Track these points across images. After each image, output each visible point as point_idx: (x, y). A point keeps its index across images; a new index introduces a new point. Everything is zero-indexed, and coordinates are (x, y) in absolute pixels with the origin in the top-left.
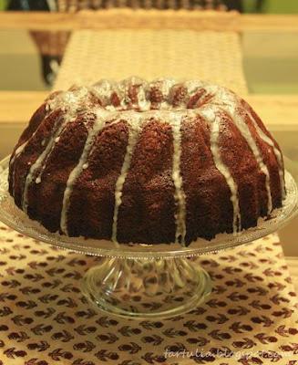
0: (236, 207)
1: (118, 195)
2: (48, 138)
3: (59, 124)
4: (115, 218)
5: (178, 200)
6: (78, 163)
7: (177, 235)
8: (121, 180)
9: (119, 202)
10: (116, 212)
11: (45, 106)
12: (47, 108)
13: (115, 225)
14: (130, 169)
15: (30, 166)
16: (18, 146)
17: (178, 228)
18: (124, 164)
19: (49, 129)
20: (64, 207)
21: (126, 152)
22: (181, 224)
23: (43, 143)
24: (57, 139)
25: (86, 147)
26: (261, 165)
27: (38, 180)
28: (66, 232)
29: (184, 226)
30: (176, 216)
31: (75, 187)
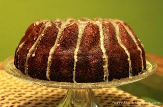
0: (130, 64)
1: (76, 57)
2: (37, 36)
3: (43, 29)
4: (74, 68)
5: (104, 59)
6: (54, 44)
7: (105, 76)
8: (77, 50)
9: (76, 60)
10: (75, 65)
11: (33, 24)
12: (34, 25)
13: (74, 72)
14: (80, 45)
15: (28, 50)
16: (20, 44)
17: (105, 73)
18: (77, 43)
19: (37, 32)
20: (48, 65)
21: (78, 38)
22: (106, 71)
23: (34, 39)
24: (43, 35)
25: (58, 37)
26: (138, 47)
27: (34, 55)
28: (49, 78)
29: (108, 72)
30: (104, 67)
31: (54, 55)
